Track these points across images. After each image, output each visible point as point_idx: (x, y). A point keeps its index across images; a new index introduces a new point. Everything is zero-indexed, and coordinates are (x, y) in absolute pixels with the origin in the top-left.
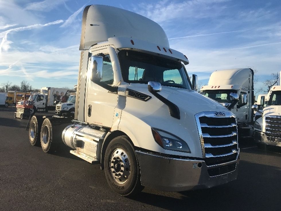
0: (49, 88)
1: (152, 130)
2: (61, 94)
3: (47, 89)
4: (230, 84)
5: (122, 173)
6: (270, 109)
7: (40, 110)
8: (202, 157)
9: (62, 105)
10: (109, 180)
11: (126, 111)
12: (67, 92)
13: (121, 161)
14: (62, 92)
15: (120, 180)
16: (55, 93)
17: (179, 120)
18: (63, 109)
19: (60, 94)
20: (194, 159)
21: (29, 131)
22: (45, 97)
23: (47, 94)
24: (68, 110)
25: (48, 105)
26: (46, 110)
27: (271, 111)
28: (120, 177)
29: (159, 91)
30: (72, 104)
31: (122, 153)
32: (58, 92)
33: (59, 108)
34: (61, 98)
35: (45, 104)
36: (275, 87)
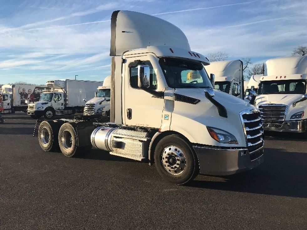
0: (13, 86)
1: (208, 129)
2: (29, 91)
3: (11, 87)
4: (224, 76)
5: (178, 166)
6: (261, 98)
7: (5, 112)
8: (246, 147)
9: (36, 105)
10: (163, 173)
11: (176, 113)
12: (36, 89)
13: (176, 156)
14: (29, 90)
15: (176, 172)
16: (21, 90)
17: (227, 118)
18: (38, 109)
19: (27, 92)
20: (240, 149)
21: (39, 137)
22: (9, 96)
23: (12, 93)
24: (44, 109)
25: (14, 105)
26: (12, 111)
27: (263, 100)
28: (176, 169)
29: (213, 96)
30: (48, 103)
31: (176, 150)
32: (24, 90)
33: (32, 108)
34: (29, 96)
35: (10, 104)
36: (263, 78)
